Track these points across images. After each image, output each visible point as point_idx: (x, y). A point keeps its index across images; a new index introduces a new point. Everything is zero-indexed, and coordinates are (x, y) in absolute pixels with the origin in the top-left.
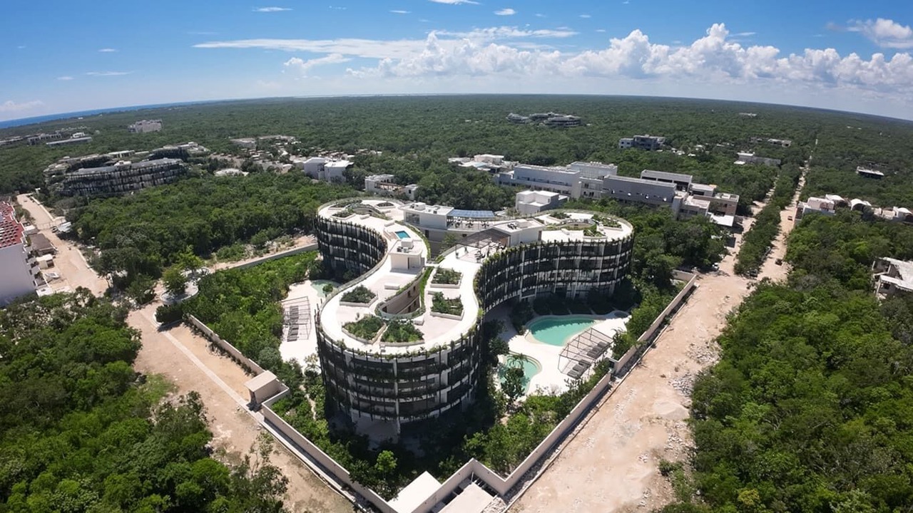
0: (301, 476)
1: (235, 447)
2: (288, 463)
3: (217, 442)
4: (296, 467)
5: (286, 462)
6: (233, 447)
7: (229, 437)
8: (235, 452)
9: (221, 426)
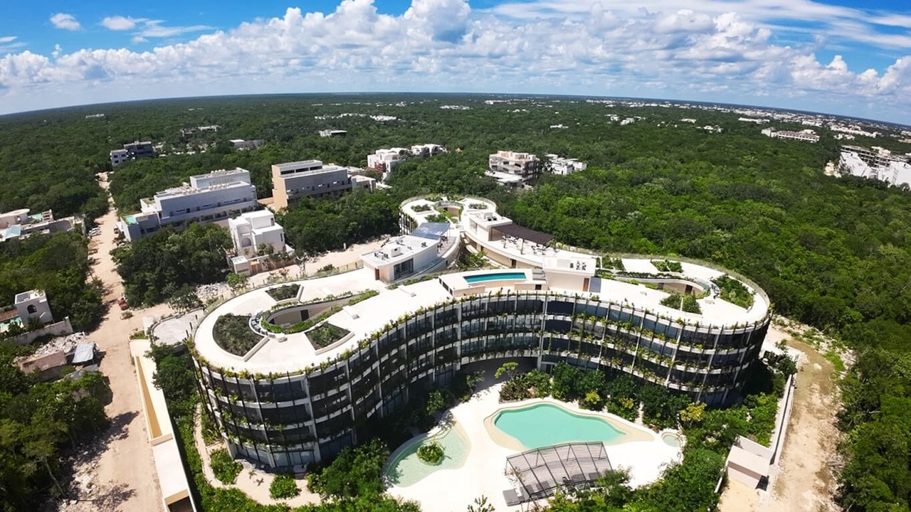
0: (798, 422)
1: (815, 480)
2: (796, 433)
3: (824, 499)
4: (795, 427)
5: (795, 435)
6: (817, 482)
7: (810, 492)
8: (819, 478)
9: (806, 506)
